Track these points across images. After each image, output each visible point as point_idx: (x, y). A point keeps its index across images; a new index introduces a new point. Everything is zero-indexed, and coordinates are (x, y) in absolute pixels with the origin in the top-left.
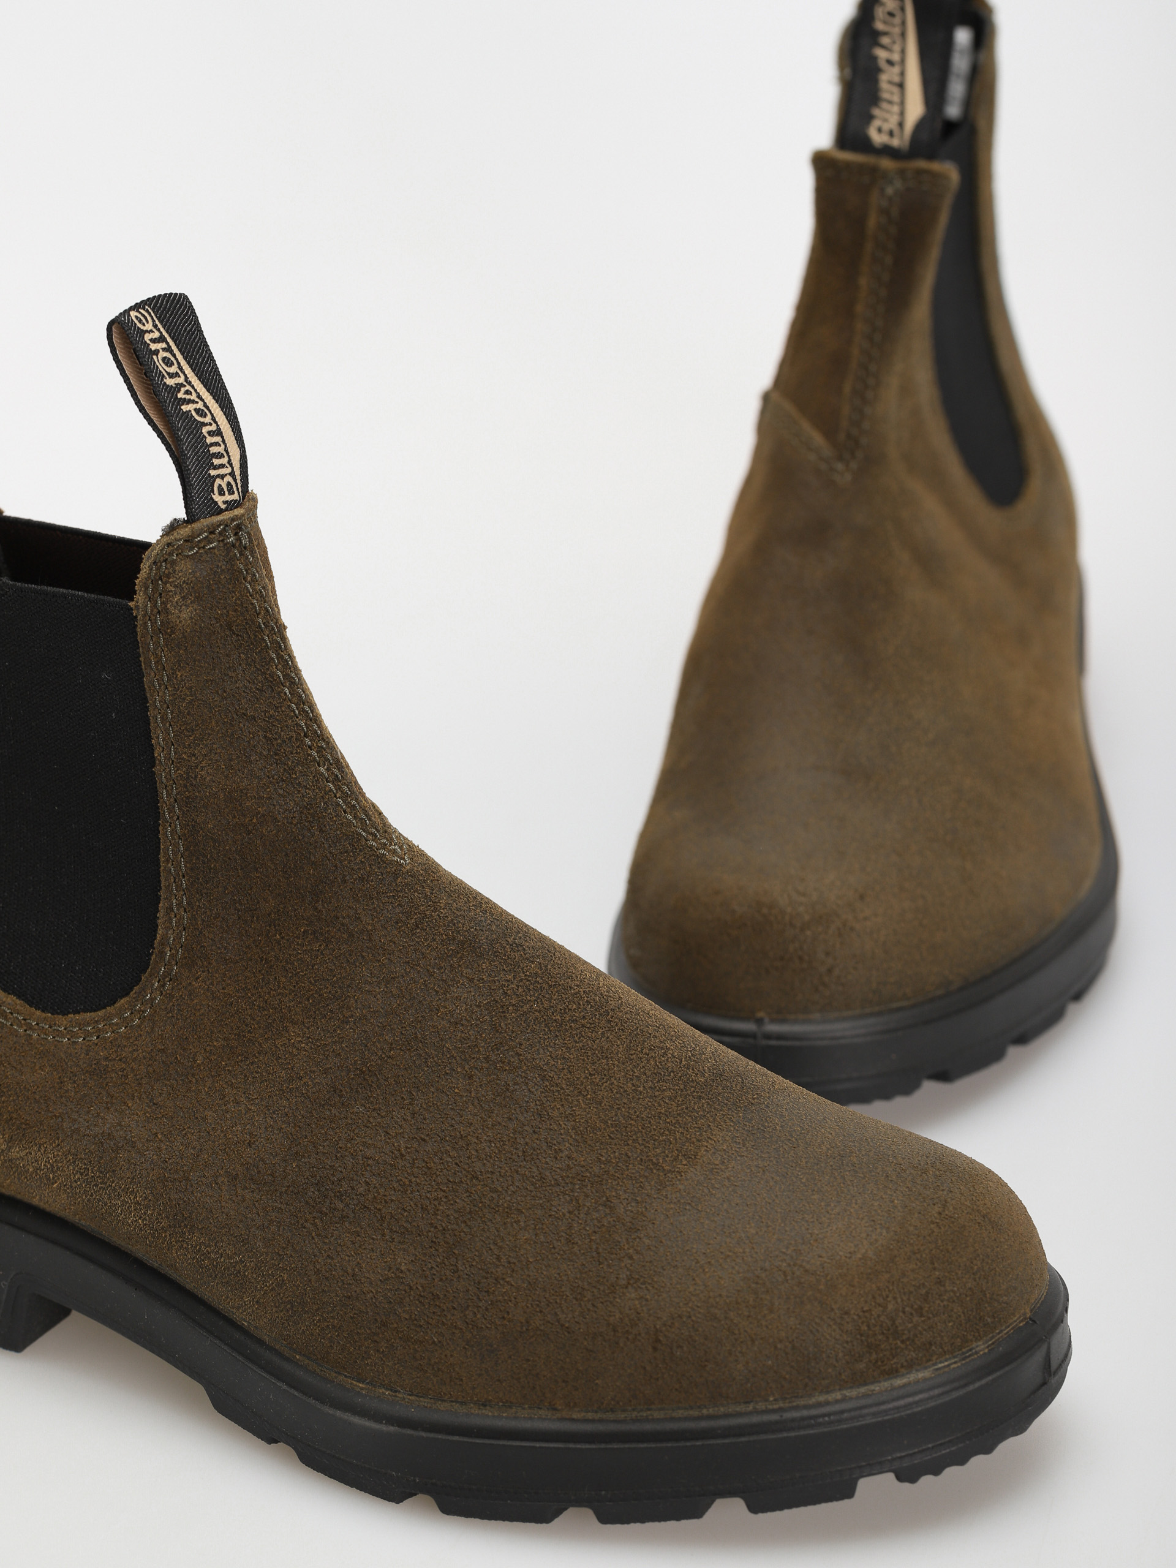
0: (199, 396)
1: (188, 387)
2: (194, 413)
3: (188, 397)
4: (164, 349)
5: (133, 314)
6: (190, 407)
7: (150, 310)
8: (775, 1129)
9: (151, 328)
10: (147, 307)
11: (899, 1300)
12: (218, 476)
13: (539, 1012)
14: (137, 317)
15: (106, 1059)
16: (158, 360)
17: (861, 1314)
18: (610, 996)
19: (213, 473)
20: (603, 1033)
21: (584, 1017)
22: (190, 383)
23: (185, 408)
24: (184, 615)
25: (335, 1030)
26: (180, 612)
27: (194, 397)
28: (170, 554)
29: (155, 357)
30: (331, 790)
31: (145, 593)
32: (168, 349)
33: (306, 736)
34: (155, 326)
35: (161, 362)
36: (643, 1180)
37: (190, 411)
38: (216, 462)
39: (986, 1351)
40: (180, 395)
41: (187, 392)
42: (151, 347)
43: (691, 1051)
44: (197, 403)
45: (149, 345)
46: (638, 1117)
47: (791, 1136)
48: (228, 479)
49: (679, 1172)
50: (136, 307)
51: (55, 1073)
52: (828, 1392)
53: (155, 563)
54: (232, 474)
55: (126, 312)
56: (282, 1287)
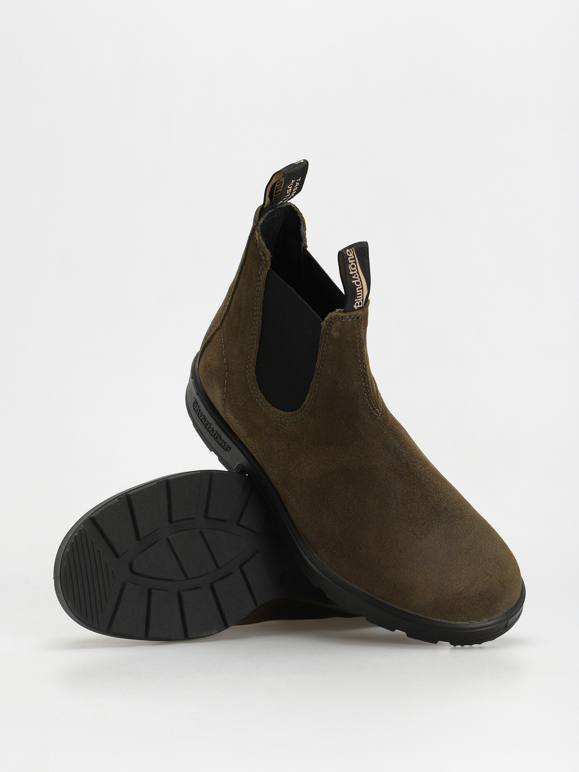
0: (360, 277)
1: (357, 274)
2: (356, 283)
3: (356, 278)
4: (353, 262)
5: (348, 250)
6: (355, 281)
7: (354, 249)
8: (454, 534)
9: (351, 255)
10: (353, 248)
11: (465, 603)
12: (357, 301)
13: (401, 474)
14: (348, 252)
15: (280, 427)
16: (350, 266)
17: (453, 603)
18: (423, 475)
19: (356, 300)
20: (416, 487)
21: (413, 481)
22: (358, 272)
23: (353, 282)
24: (335, 334)
25: (343, 454)
26: (334, 333)
27: (358, 278)
28: (336, 318)
29: (349, 265)
30: (363, 390)
31: (326, 323)
32: (356, 262)
33: (361, 373)
34: (353, 254)
35: (351, 266)
36: (409, 537)
37: (355, 283)
38: (358, 297)
39: (487, 620)
40: (353, 277)
41: (356, 276)
42: (349, 262)
43: (440, 499)
44: (358, 279)
45: (349, 261)
46: (416, 517)
47: (458, 537)
48: (361, 301)
49: (421, 539)
50: (349, 247)
51: (265, 423)
52: (437, 618)
53: (331, 318)
54: (362, 300)
55: (345, 249)
56: (304, 518)
